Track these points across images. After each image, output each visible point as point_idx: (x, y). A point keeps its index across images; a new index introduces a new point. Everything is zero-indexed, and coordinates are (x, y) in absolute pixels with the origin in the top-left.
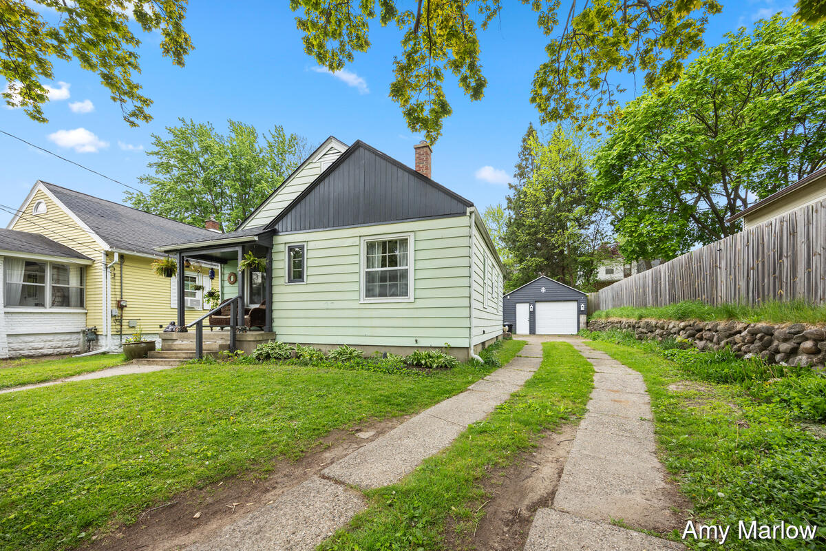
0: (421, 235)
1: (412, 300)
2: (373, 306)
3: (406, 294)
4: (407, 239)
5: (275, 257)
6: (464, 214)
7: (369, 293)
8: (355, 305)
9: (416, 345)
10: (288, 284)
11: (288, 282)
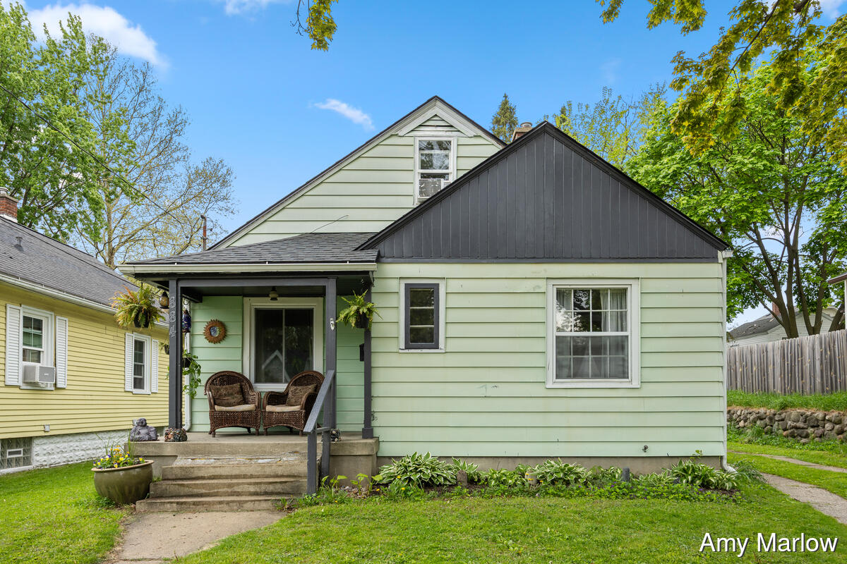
0: (651, 286)
1: (636, 384)
2: (570, 393)
3: (624, 374)
4: (625, 290)
5: (377, 301)
6: (714, 259)
7: (562, 371)
8: (538, 390)
9: (644, 455)
10: (407, 351)
11: (406, 348)
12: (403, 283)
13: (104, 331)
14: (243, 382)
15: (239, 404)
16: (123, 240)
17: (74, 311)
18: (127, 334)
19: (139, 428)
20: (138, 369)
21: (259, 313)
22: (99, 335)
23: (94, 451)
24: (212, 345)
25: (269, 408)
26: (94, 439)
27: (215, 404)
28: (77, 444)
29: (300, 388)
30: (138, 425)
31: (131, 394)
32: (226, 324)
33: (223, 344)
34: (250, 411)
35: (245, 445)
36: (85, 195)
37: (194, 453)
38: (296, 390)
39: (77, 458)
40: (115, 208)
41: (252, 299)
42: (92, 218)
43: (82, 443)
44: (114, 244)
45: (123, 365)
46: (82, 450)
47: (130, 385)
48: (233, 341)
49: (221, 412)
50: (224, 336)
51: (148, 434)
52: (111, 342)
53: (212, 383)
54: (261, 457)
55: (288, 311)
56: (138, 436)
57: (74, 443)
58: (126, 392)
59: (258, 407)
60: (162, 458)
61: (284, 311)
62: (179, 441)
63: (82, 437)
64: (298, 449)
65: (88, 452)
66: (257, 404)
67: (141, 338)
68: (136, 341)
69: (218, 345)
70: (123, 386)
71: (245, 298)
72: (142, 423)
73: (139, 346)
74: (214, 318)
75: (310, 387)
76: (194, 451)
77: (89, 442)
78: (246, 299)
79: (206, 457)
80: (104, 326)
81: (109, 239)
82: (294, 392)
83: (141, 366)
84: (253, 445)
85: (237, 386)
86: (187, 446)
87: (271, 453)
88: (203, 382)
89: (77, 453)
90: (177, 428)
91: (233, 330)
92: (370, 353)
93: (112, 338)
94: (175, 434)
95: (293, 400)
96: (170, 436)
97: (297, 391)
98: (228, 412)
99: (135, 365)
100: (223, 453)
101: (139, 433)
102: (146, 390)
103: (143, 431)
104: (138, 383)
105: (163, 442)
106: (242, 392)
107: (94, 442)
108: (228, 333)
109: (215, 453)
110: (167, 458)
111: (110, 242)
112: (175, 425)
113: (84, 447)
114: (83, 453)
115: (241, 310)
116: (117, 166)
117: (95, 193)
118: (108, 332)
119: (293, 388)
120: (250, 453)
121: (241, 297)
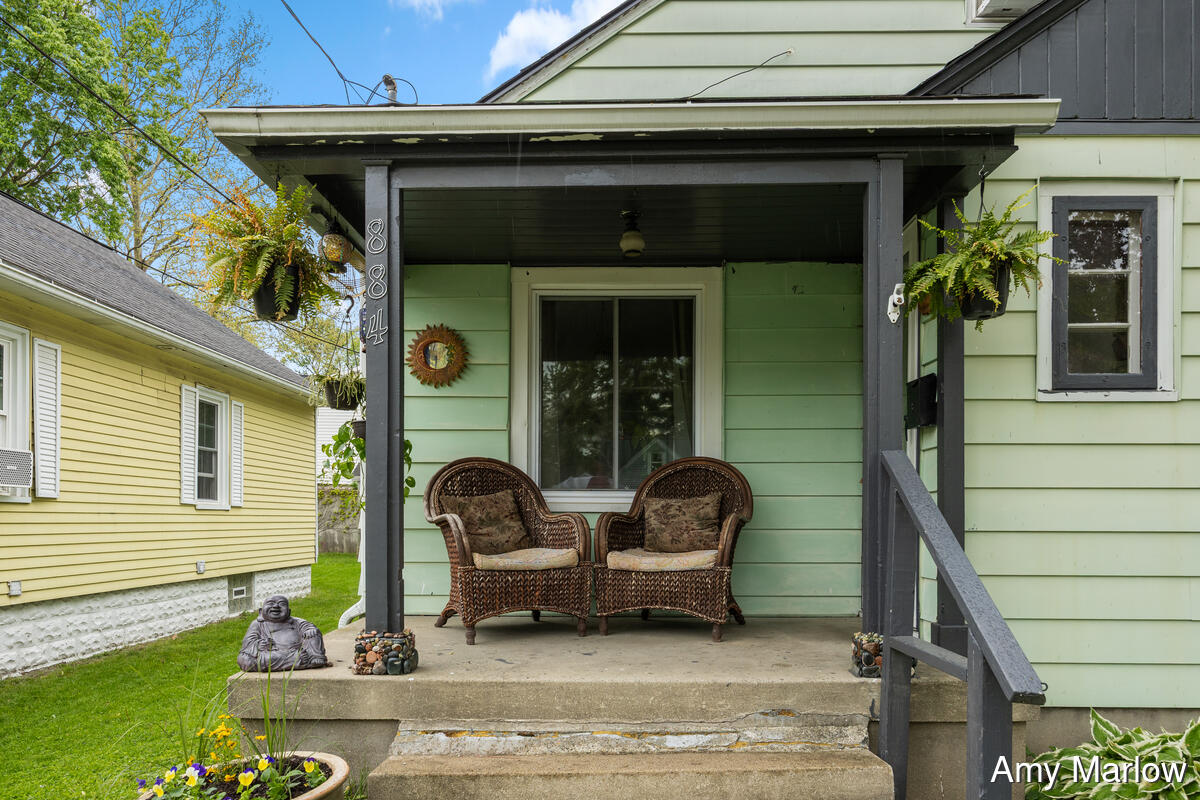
10: (1061, 396)
11: (1056, 389)
12: (1048, 194)
13: (137, 379)
14: (518, 485)
15: (519, 546)
16: (161, 247)
17: (75, 331)
18: (184, 387)
19: (269, 627)
20: (207, 460)
21: (550, 308)
22: (129, 386)
23: (120, 631)
24: (430, 390)
25: (616, 560)
26: (119, 606)
27: (473, 550)
28: (84, 617)
29: (675, 503)
30: (267, 619)
31: (191, 510)
32: (465, 335)
33: (459, 388)
34: (565, 569)
35: (616, 689)
36: (93, 157)
37: (453, 711)
38: (667, 507)
39: (83, 648)
40: (146, 193)
41: (533, 271)
42: (109, 200)
43: (95, 616)
44: (145, 253)
45: (176, 450)
46: (94, 630)
47: (190, 493)
48: (484, 380)
49: (491, 571)
50: (459, 368)
51: (297, 646)
52: (154, 402)
53: (443, 490)
54: (671, 728)
55: (626, 303)
56: (267, 656)
57: (76, 617)
58: (182, 505)
59: (583, 557)
60: (347, 727)
61: (616, 303)
62: (402, 672)
63: (93, 604)
64: (789, 703)
65: (108, 633)
66: (581, 547)
67: (212, 397)
68: (202, 404)
69: (445, 391)
70: (177, 493)
71: (514, 269)
72: (278, 609)
73: (208, 413)
74: (435, 322)
75: (706, 499)
76: (453, 706)
77: (110, 613)
78: (519, 273)
79: (492, 727)
80: (139, 369)
81: (137, 241)
82: (664, 514)
83: (211, 453)
84: (644, 689)
85: (505, 497)
86: (428, 690)
87: (703, 715)
88: (421, 488)
89: (84, 638)
90: (391, 629)
91: (485, 351)
92: (960, 401)
93: (153, 392)
94: (386, 651)
95: (666, 537)
96: (371, 657)
97: (673, 511)
98: (508, 572)
99: (200, 451)
100: (546, 714)
101: (270, 645)
102: (221, 502)
103: (283, 638)
104: (207, 488)
105: (350, 675)
106: (520, 513)
107: (118, 611)
108: (473, 361)
109: (518, 713)
110: (362, 727)
111: (138, 245)
112: (385, 622)
113: (98, 623)
114: (97, 635)
115: (505, 300)
116: (150, 107)
117: (110, 151)
118: (146, 381)
119: (656, 504)
120: (633, 714)
121: (503, 268)
